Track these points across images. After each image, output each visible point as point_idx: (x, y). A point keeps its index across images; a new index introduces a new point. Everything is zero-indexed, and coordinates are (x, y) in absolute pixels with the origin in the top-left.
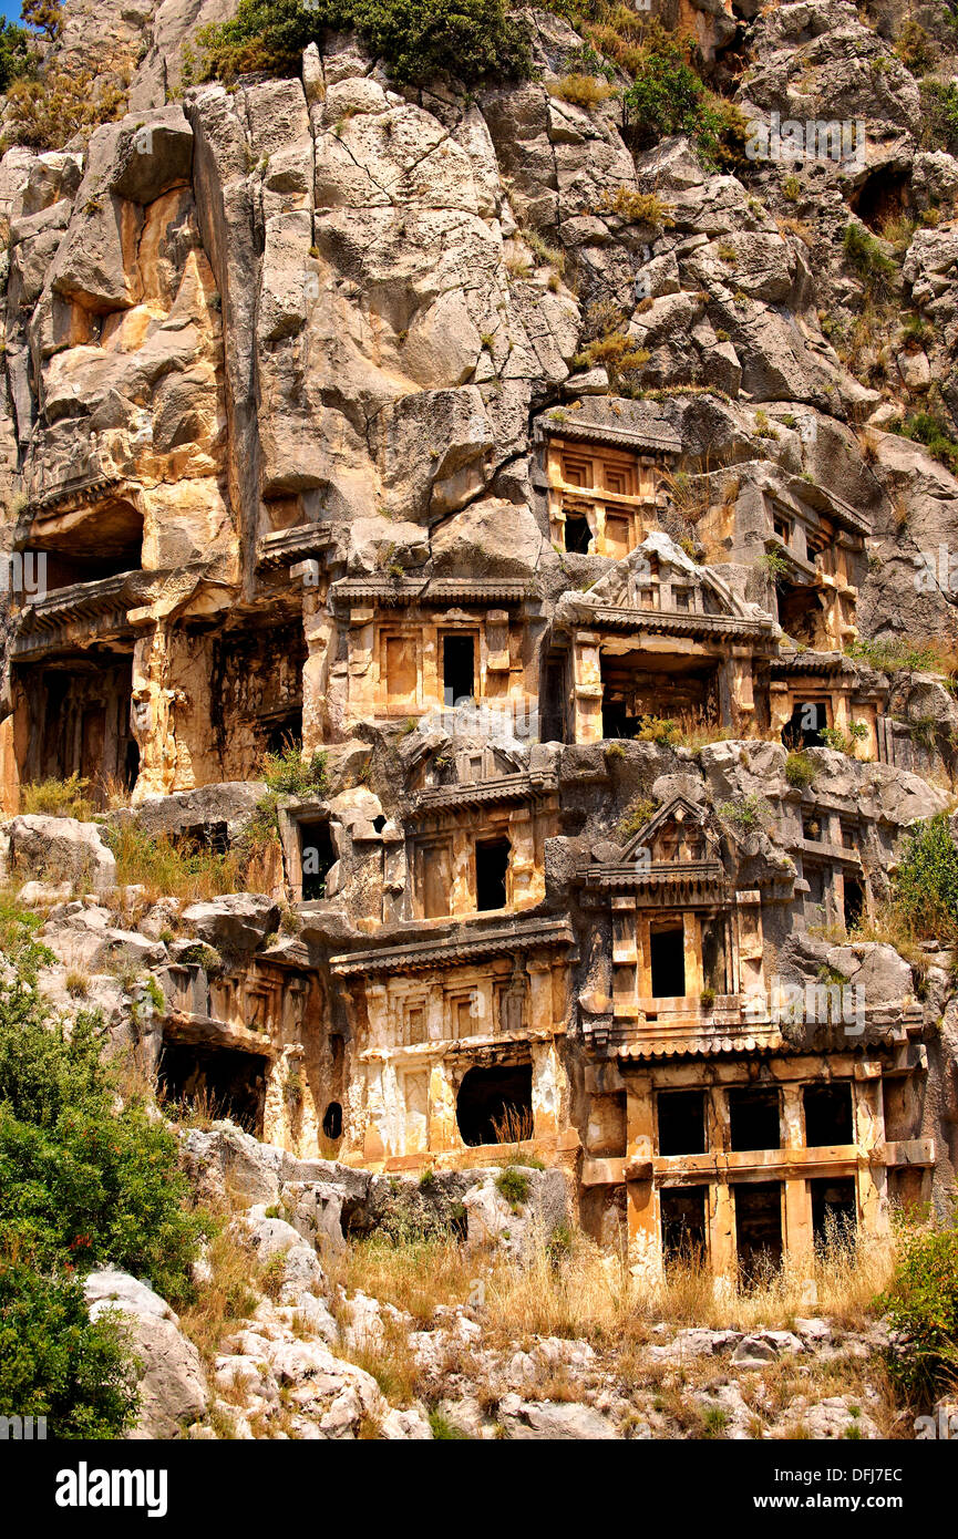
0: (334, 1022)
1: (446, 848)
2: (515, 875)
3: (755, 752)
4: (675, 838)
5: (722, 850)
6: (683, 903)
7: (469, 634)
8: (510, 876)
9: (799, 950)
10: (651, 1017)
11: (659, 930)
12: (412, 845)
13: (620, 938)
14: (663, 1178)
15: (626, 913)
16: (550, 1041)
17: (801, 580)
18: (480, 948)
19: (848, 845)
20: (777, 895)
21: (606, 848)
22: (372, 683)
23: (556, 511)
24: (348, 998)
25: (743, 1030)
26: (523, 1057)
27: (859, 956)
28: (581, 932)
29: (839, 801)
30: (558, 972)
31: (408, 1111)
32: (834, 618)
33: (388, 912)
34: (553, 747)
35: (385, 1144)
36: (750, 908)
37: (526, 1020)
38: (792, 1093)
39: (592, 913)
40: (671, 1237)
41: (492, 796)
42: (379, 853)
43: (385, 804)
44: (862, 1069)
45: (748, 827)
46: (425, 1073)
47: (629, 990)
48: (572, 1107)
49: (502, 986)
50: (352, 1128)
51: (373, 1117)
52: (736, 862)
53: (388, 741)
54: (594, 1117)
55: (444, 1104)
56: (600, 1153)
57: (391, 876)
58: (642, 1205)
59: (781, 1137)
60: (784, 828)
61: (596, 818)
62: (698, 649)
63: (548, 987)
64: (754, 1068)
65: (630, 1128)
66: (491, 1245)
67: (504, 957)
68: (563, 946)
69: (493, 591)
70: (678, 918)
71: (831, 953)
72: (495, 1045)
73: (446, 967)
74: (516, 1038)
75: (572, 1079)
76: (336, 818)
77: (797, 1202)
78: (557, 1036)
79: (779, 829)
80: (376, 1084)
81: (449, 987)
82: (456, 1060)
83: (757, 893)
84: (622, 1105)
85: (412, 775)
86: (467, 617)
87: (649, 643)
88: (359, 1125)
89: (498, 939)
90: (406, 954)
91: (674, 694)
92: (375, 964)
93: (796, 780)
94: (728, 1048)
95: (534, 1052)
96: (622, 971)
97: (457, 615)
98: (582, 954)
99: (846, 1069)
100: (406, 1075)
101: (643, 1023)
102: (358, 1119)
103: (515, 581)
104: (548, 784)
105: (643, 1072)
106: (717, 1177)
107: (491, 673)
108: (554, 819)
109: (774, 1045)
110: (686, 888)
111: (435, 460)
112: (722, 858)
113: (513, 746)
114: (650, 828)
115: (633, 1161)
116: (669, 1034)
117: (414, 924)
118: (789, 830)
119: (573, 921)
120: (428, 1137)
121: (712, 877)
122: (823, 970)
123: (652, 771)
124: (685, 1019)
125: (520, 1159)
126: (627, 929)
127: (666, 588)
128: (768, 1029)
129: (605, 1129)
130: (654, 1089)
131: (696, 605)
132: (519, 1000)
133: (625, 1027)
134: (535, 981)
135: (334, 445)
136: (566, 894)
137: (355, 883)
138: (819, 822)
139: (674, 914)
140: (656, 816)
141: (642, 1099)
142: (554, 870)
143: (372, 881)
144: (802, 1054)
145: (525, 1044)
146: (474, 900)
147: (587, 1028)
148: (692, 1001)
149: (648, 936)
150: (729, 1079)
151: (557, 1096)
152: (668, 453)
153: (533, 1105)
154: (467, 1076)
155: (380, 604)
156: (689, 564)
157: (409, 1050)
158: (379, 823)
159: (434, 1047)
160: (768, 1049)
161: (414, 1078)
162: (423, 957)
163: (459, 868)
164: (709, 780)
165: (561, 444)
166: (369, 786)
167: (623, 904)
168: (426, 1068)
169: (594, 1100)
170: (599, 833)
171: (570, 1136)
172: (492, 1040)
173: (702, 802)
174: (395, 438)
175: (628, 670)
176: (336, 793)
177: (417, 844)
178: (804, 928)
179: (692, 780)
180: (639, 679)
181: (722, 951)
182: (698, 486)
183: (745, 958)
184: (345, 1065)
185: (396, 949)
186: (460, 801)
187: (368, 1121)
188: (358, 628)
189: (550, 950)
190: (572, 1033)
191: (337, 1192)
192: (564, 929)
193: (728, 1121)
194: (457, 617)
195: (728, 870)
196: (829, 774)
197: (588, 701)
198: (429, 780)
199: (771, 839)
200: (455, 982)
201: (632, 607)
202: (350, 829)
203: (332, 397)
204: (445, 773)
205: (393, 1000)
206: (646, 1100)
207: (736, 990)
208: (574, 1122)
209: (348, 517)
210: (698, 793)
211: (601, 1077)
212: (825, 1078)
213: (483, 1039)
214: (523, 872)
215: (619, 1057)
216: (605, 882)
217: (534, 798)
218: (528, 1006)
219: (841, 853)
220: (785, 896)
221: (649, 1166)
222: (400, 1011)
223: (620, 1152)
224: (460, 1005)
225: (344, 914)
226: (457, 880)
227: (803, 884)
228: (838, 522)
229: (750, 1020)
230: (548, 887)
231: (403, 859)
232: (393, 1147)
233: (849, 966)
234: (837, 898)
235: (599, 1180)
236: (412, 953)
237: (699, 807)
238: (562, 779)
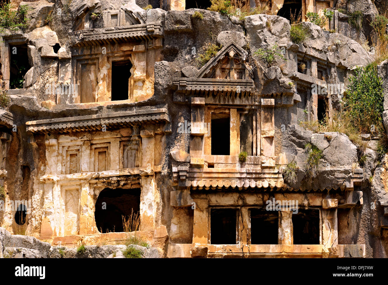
0: (25, 158)
1: (94, 64)
2: (135, 82)
3: (274, 22)
4: (228, 66)
5: (254, 75)
6: (231, 103)
8: (131, 82)
9: (294, 134)
10: (211, 166)
11: (216, 117)
12: (75, 61)
13: (195, 120)
14: (212, 257)
15: (199, 106)
16: (152, 176)
18: (115, 121)
19: (320, 78)
20: (284, 102)
21: (190, 70)
24: (34, 145)
25: (262, 176)
26: (135, 184)
27: (328, 139)
28: (174, 116)
29: (317, 53)
30: (158, 137)
31: (67, 211)
33: (60, 98)
34: (160, 11)
35: (53, 229)
36: (268, 108)
37: (138, 163)
39: (180, 105)
41: (124, 36)
42: (56, 65)
43: (60, 37)
44: (327, 202)
45: (269, 63)
46: (78, 190)
47: (199, 150)
48: (162, 214)
49: (125, 143)
50: (33, 219)
51: (47, 214)
52: (262, 82)
54: (174, 220)
55: (89, 209)
56: (176, 241)
57: (63, 78)
59: (279, 237)
60: (288, 65)
61: (184, 52)
63: (152, 145)
64: (266, 198)
65: (195, 227)
67: (127, 127)
68: (163, 122)
70: (227, 111)
71: (313, 137)
72: (120, 176)
73: (94, 131)
74: (132, 173)
75: (163, 198)
76: (31, 43)
78: (156, 173)
79: (286, 66)
80: (49, 195)
81: (94, 142)
82: (96, 183)
83: (273, 100)
84: (191, 214)
85: (77, 21)
88: (38, 218)
89: (125, 117)
90: (71, 122)
92: (52, 127)
93: (295, 39)
94: (253, 186)
95: (143, 181)
96: (196, 139)
98: (173, 128)
99: (317, 202)
100: (66, 191)
101: (206, 169)
102: (37, 214)
104: (157, 32)
105: (203, 196)
106: (243, 258)
108: (159, 52)
109: (279, 185)
110: (233, 95)
112: (254, 79)
114: (215, 60)
115: (196, 246)
116: (221, 175)
117: (75, 106)
118: (291, 67)
119: (169, 109)
120: (78, 226)
121: (249, 89)
122: (308, 146)
123: (217, 28)
124: (229, 168)
125: (135, 241)
126: (199, 116)
128: (276, 176)
129: (180, 227)
130: (209, 206)
132: (134, 152)
133: (196, 170)
134: (145, 141)
136: (166, 94)
137: (41, 80)
138: (306, 63)
139: (225, 109)
140: (218, 53)
141: (203, 211)
142: (160, 80)
143: (51, 80)
144: (294, 192)
145: (138, 176)
146: (110, 94)
147: (175, 169)
148: (234, 158)
149: (210, 120)
150: (252, 203)
151: (155, 207)
153: (141, 211)
154: (101, 193)
157: (69, 176)
158: (56, 48)
159: (84, 176)
160: (276, 188)
162: (81, 124)
163: (102, 76)
164: (248, 35)
166: (51, 27)
167: (198, 101)
168: (79, 187)
169: (174, 211)
170: (186, 61)
171: (161, 230)
172: (118, 173)
173: (244, 47)
176: (32, 29)
177: (78, 61)
178: (297, 122)
179: (239, 35)
181: (251, 132)
183: (265, 136)
184: (30, 183)
185: (66, 119)
186: (105, 37)
187: (43, 216)
189: (154, 125)
190: (165, 171)
192: (164, 113)
193: (250, 227)
195: (257, 86)
196: (312, 37)
198: (87, 25)
199: (282, 71)
200: (97, 140)
202: (40, 49)
204: (97, 22)
205: (61, 148)
206: (205, 212)
207: (259, 153)
208: (164, 222)
210: (243, 42)
211: (180, 198)
212: (304, 206)
213: (112, 173)
214: (139, 80)
215: (192, 187)
216: (189, 88)
218: (139, 155)
219: (316, 81)
220: (288, 103)
221: (206, 249)
222: (64, 154)
223: (189, 241)
224: (99, 153)
225: (35, 97)
226: (101, 82)
227: (298, 97)
229: (266, 171)
230: (155, 88)
231: (70, 69)
232: (57, 231)
233: (323, 145)
234: (314, 106)
235: (176, 256)
236: (75, 122)
237: (243, 50)
238: (166, 29)
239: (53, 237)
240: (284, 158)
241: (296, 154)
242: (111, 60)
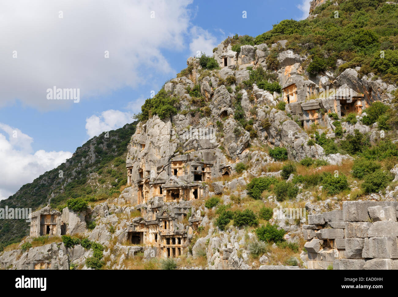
4: (165, 213)
6: (166, 219)
10: (163, 231)
14: (167, 247)
16: (158, 233)
17: (200, 173)
21: (159, 214)
23: (172, 170)
32: (206, 176)
33: (150, 218)
39: (159, 221)
45: (170, 212)
51: (149, 239)
55: (153, 238)
56: (162, 244)
58: (165, 249)
59: (176, 243)
60: (175, 211)
62: (176, 188)
65: (164, 242)
77: (177, 250)
94: (170, 234)
104: (157, 207)
105: (164, 236)
106: (171, 247)
113: (157, 202)
114: (162, 212)
116: (166, 233)
121: (168, 217)
127: (173, 182)
128: (173, 232)
130: (166, 238)
131: (176, 184)
138: (180, 209)
144: (176, 235)
148: (167, 229)
149: (164, 223)
150: (171, 237)
152: (185, 161)
155: (153, 184)
156: (175, 179)
159: (153, 232)
161: (152, 235)
163: (155, 214)
165: (173, 162)
169: (161, 239)
171: (159, 242)
181: (169, 224)
193: (172, 241)
194: (160, 185)
199: (173, 213)
201: (169, 185)
203: (150, 161)
205: (150, 227)
207: (170, 228)
212: (179, 237)
216: (159, 218)
219: (183, 212)
224: (154, 228)
228: (207, 164)
231: (152, 213)
233: (178, 226)
240: (173, 229)
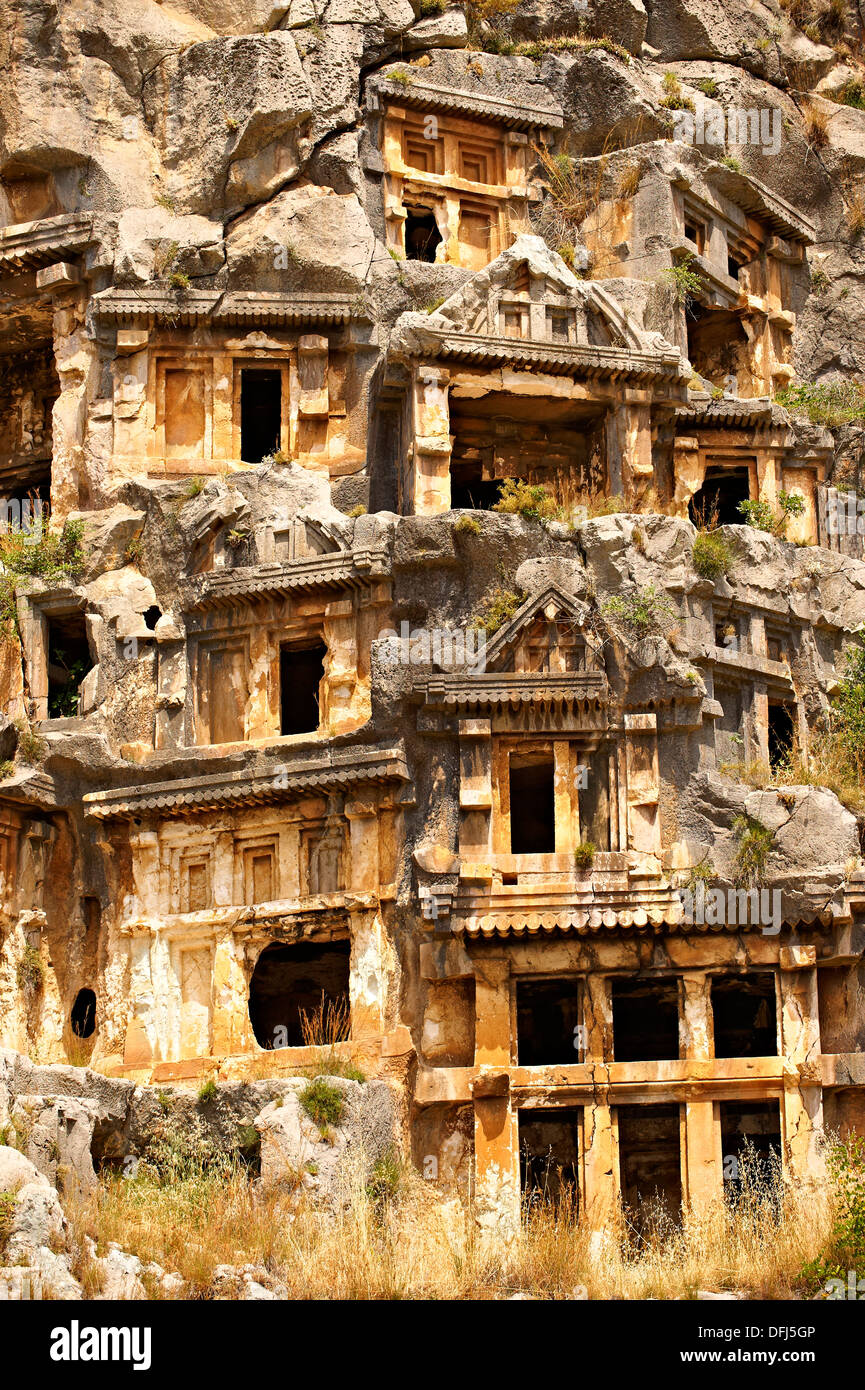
0: (88, 879)
1: (241, 651)
2: (333, 687)
3: (653, 530)
4: (544, 642)
5: (606, 659)
6: (554, 728)
7: (275, 367)
8: (324, 688)
9: (707, 794)
10: (509, 880)
11: (520, 764)
12: (196, 645)
13: (469, 774)
14: (523, 1095)
15: (478, 740)
16: (375, 909)
17: (720, 302)
18: (284, 784)
19: (774, 656)
20: (679, 719)
22: (145, 431)
23: (395, 204)
24: (107, 848)
25: (632, 899)
26: (339, 930)
27: (788, 804)
28: (418, 764)
29: (764, 597)
30: (387, 817)
31: (185, 1000)
32: (762, 353)
33: (162, 736)
34: (385, 518)
35: (153, 1045)
36: (642, 737)
37: (343, 880)
38: (695, 982)
39: (432, 739)
40: (533, 1173)
41: (302, 583)
42: (151, 657)
43: (160, 591)
44: (789, 955)
45: (642, 630)
46: (208, 950)
47: (480, 843)
48: (403, 998)
49: (311, 835)
50: (108, 1023)
51: (138, 1009)
52: (626, 676)
53: (166, 508)
54: (432, 1012)
55: (233, 993)
56: (438, 1061)
57: (167, 686)
58: (494, 1131)
59: (681, 1042)
60: (690, 631)
61: (440, 613)
62: (580, 392)
63: (372, 837)
64: (646, 949)
65: (481, 1027)
66: (293, 1183)
67: (316, 796)
68: (394, 782)
69: (307, 310)
70: (546, 748)
71: (748, 798)
72: (301, 914)
73: (237, 809)
74: (330, 904)
75: (403, 960)
76: (94, 609)
77: (701, 1130)
78: (383, 902)
79: (683, 633)
80: (143, 964)
81: (242, 836)
82: (250, 933)
83: (652, 718)
84: (470, 997)
85: (196, 552)
86: (273, 344)
87: (515, 383)
88: (119, 1020)
89: (306, 773)
90: (185, 791)
91: (545, 450)
92: (143, 804)
93: (707, 568)
94: (610, 923)
95: (354, 924)
96: (472, 818)
97: (259, 340)
98: (419, 794)
99: (769, 955)
100: (183, 953)
101: (498, 887)
102: (117, 1012)
103: (337, 296)
104: (377, 568)
105: (497, 952)
106: (595, 1096)
107: (303, 419)
108: (385, 614)
109: (673, 919)
110: (558, 709)
111: (233, 131)
112: (606, 669)
113: (330, 516)
114: (511, 628)
115: (483, 1073)
117: (197, 751)
118: (696, 634)
119: (408, 750)
120: (211, 1036)
121: (592, 695)
122: (739, 822)
123: (515, 552)
124: (554, 884)
125: (333, 1067)
126: (479, 762)
127: (538, 310)
128: (665, 897)
129: (446, 1028)
130: (512, 975)
131: (579, 334)
132: (334, 854)
133: (474, 892)
134: (356, 829)
135: (97, 108)
136: (399, 714)
137: (119, 695)
138: (736, 623)
139: (542, 743)
140: (519, 612)
141: (496, 988)
142: (383, 681)
143: (141, 693)
144: (710, 933)
145: (342, 912)
146: (276, 720)
147: (424, 892)
148: (563, 860)
149: (507, 772)
150: (611, 964)
151: (383, 983)
152: (546, 129)
153: (351, 994)
154: (263, 956)
155: (157, 324)
156: (570, 279)
157: (187, 918)
158: (152, 616)
159: (221, 916)
160: (664, 925)
161: (193, 956)
162: (208, 795)
163: (257, 677)
164: (591, 565)
165: (402, 114)
166: (139, 566)
167: (474, 728)
168: (210, 943)
169: (431, 990)
171: (400, 1038)
172: (297, 907)
173: (581, 595)
174: (180, 101)
175: (486, 418)
176: (95, 576)
177: (202, 645)
178: (714, 766)
179: (568, 566)
180: (500, 430)
181: (604, 793)
182: (585, 173)
183: (636, 803)
184: (101, 939)
185: (172, 785)
186: (260, 588)
187: (130, 1015)
188: (127, 356)
189: (376, 788)
190: (404, 898)
191: (87, 1109)
192: (395, 760)
193: (610, 1020)
194: (260, 343)
195: (614, 686)
196: (751, 561)
197: (432, 458)
198: (220, 560)
199: (672, 646)
200: (249, 830)
201: (493, 333)
202: (113, 623)
203: (95, 43)
204: (241, 551)
205: (166, 852)
206: (501, 990)
207: (623, 845)
208: (406, 1018)
209: (115, 206)
210: (576, 583)
211: (442, 958)
212: (739, 966)
213: (286, 904)
214: (342, 683)
215: (466, 932)
216: (451, 698)
217: (359, 584)
218: (346, 861)
219: (765, 666)
220: (690, 722)
221: (504, 1079)
222: (176, 867)
223: (466, 1060)
224: (256, 860)
225: (103, 736)
226: (255, 693)
227: (714, 707)
228: (771, 225)
229: (641, 886)
230: (374, 704)
231: (183, 664)
232: (164, 1049)
233: (774, 817)
234: (758, 725)
235: (437, 1097)
236: (193, 789)
237: (577, 601)
238: (396, 561)
239: (153, 1065)
240: (683, 853)
241: (712, 841)
242: (277, 639)
